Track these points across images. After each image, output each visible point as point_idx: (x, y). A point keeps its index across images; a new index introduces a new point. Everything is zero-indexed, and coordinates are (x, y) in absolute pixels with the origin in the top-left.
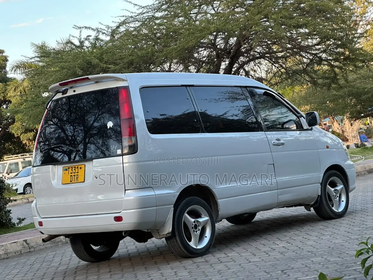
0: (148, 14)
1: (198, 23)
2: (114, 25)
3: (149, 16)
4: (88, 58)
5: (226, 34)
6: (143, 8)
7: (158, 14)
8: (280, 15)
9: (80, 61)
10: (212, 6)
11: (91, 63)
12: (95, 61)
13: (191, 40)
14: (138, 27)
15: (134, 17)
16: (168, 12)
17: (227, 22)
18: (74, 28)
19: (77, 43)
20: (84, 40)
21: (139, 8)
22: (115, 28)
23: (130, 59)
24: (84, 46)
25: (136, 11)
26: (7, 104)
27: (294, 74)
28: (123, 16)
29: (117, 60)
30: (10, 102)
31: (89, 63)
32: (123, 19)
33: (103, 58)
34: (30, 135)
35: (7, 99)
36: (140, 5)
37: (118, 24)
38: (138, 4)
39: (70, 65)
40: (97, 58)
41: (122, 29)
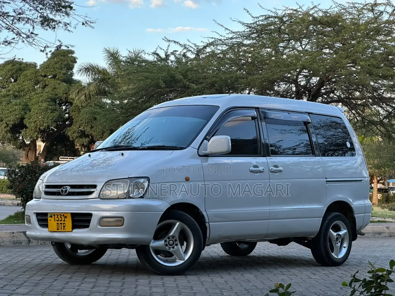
0: (236, 40)
1: (285, 57)
2: (201, 45)
3: (237, 42)
4: (172, 72)
5: (311, 72)
6: (233, 34)
7: (247, 42)
8: (368, 63)
9: (164, 73)
10: (301, 43)
11: (175, 77)
12: (179, 77)
13: (277, 73)
14: (225, 51)
15: (223, 40)
16: (257, 41)
17: (314, 61)
18: (163, 39)
19: (163, 56)
20: (170, 54)
21: (230, 33)
22: (202, 47)
23: (213, 80)
24: (168, 59)
25: (225, 35)
26: (66, 106)
27: (370, 124)
28: (212, 38)
29: (200, 79)
30: (71, 104)
31: (173, 77)
32: (211, 40)
33: (187, 75)
34: (85, 141)
35: (69, 101)
36: (231, 30)
37: (206, 44)
38: (229, 29)
39: (154, 76)
40: (181, 74)
41: (208, 50)
